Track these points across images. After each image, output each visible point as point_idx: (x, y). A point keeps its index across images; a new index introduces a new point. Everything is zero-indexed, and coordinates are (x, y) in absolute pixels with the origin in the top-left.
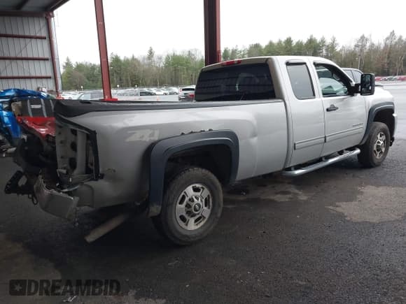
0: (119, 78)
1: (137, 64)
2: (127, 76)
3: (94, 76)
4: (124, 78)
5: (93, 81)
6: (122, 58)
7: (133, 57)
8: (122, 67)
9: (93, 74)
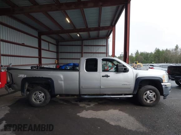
0: (158, 59)
1: (168, 53)
2: (162, 58)
3: (148, 58)
4: (160, 59)
5: (147, 60)
6: (161, 50)
7: (167, 49)
8: (161, 54)
9: (147, 57)
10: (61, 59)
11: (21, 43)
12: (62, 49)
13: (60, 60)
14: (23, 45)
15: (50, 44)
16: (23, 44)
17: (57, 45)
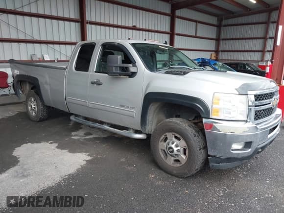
10: (222, 51)
11: (131, 25)
12: (227, 32)
13: (220, 54)
14: (134, 28)
15: (199, 25)
16: (134, 26)
17: (219, 27)
